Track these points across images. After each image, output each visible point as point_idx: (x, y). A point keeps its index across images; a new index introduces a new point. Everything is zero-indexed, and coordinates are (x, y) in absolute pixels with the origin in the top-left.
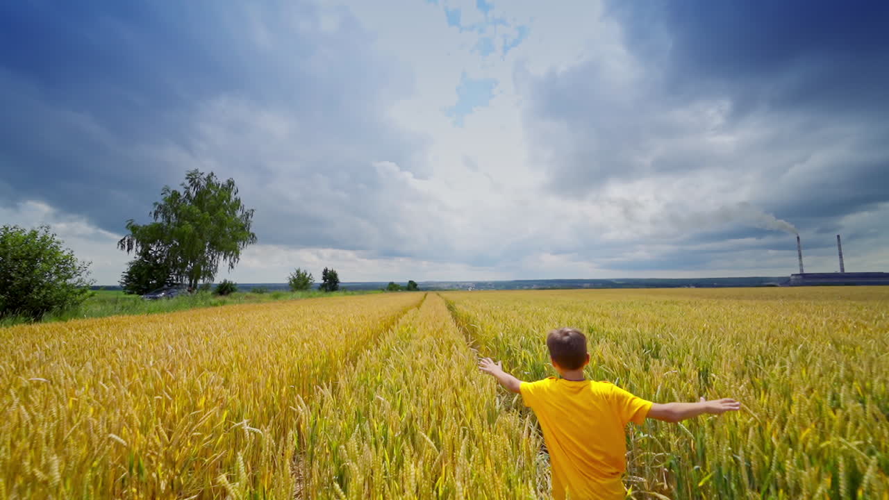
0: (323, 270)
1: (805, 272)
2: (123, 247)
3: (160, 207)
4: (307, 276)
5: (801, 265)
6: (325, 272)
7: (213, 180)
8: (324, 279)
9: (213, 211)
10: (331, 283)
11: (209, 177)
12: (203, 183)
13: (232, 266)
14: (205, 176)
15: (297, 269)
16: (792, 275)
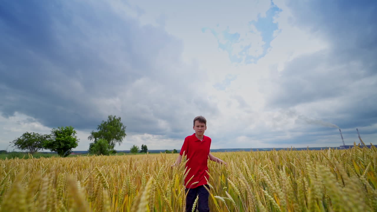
0: (142, 145)
1: (346, 145)
2: (89, 139)
3: (100, 126)
4: (137, 148)
5: (343, 142)
6: (142, 146)
7: (115, 118)
8: (142, 148)
9: (117, 126)
10: (144, 149)
11: (114, 117)
12: (112, 119)
13: (120, 144)
14: (113, 117)
15: (134, 145)
16: (340, 146)
